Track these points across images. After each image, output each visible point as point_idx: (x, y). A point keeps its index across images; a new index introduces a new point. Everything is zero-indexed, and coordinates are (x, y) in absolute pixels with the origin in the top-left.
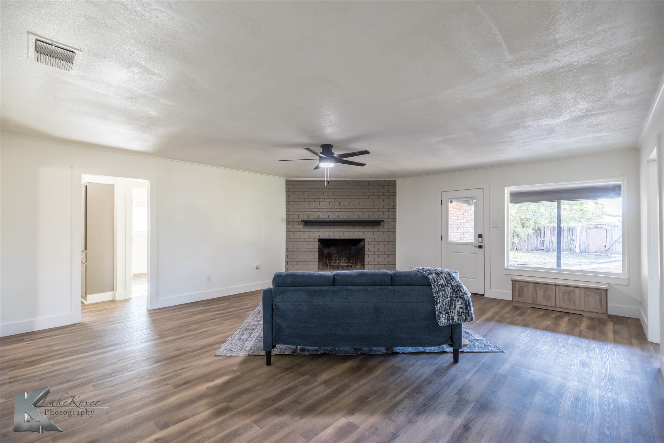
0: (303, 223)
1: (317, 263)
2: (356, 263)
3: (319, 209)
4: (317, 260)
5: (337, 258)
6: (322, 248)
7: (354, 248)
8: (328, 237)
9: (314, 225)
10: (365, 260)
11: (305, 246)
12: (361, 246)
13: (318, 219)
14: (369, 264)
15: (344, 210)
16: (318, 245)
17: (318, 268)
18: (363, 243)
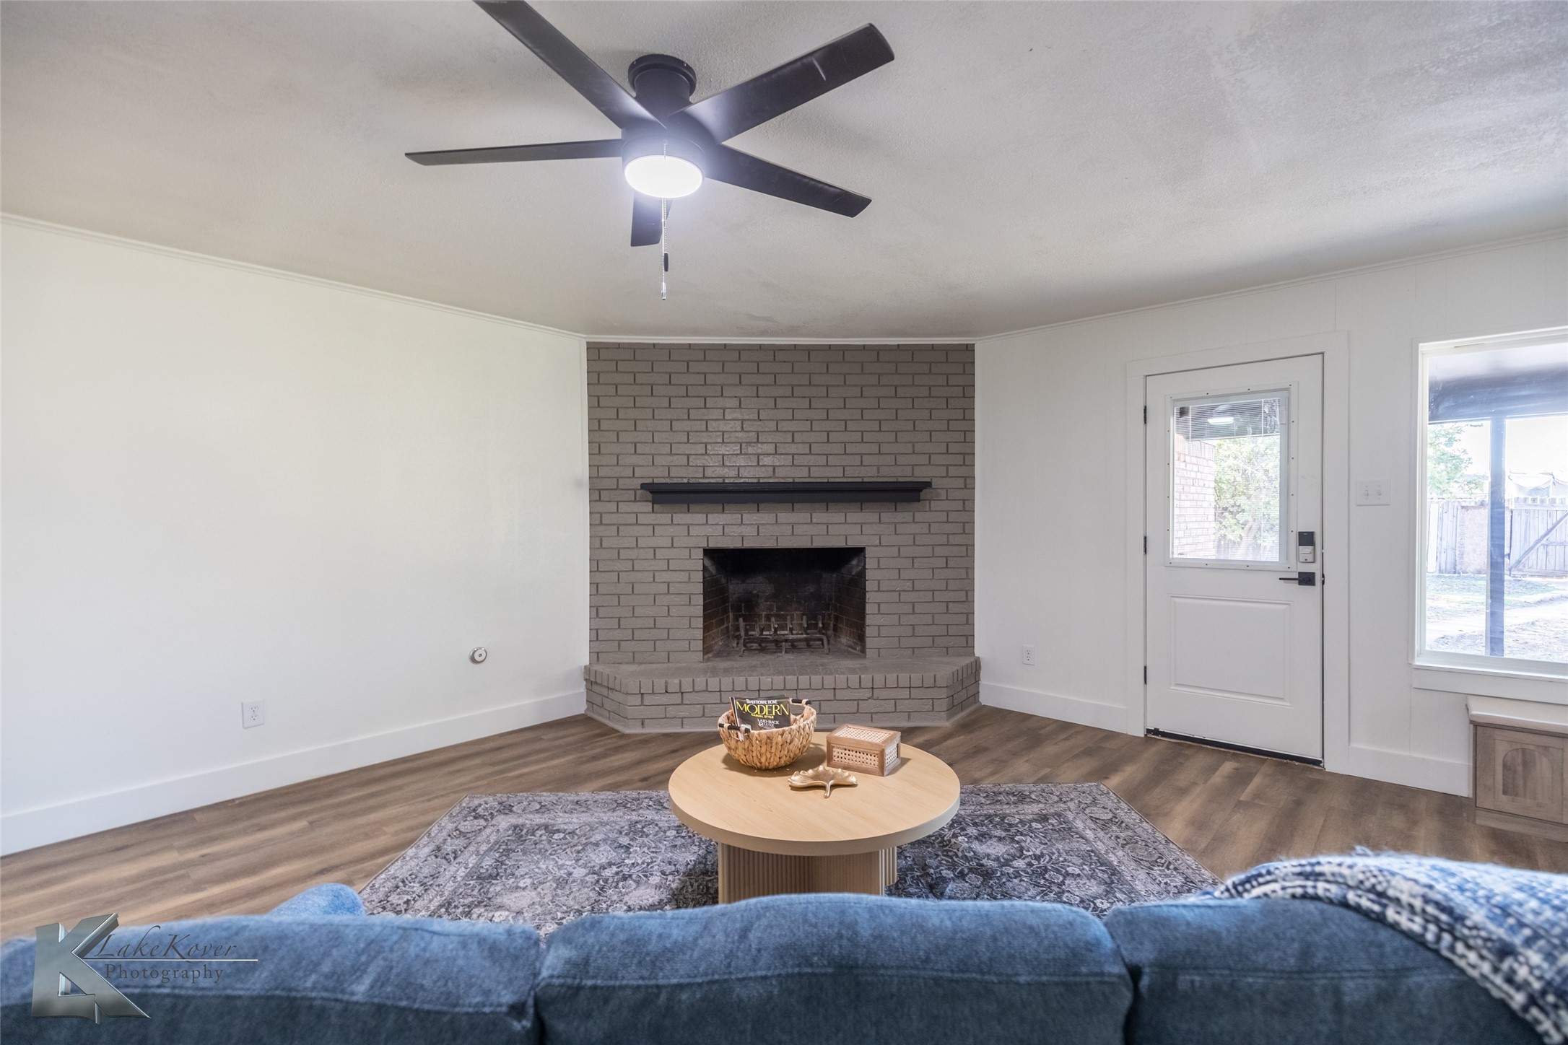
0: (649, 496)
1: (699, 634)
2: (836, 629)
3: (706, 444)
4: (699, 623)
5: (773, 610)
6: (723, 581)
7: (829, 580)
8: (737, 544)
9: (688, 503)
10: (868, 621)
11: (656, 574)
12: (853, 573)
13: (701, 481)
14: (879, 636)
15: (793, 449)
16: (705, 569)
17: (706, 650)
18: (859, 561)
